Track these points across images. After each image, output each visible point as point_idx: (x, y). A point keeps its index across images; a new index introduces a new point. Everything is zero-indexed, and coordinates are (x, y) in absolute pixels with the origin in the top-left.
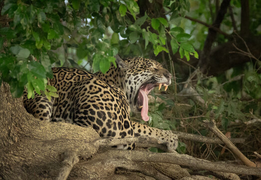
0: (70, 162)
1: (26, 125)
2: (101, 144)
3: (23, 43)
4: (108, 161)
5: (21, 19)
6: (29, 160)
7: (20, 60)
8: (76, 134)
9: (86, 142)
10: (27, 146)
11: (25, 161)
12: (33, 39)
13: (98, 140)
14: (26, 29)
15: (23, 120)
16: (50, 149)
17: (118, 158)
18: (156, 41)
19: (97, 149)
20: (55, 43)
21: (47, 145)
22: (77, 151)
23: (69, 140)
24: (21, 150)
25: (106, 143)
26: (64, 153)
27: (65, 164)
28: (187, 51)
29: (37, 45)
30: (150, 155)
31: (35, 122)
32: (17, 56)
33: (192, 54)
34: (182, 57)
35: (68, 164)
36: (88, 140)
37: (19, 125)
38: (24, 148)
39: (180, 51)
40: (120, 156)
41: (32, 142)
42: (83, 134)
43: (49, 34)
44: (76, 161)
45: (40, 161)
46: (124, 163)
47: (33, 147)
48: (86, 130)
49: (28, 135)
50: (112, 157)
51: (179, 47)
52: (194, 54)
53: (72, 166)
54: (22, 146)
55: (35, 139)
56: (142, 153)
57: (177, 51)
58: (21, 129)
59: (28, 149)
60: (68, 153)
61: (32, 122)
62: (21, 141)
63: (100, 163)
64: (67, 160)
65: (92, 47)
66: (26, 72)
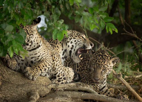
0: (35, 98)
1: (6, 74)
2: (52, 87)
3: (9, 22)
4: (57, 98)
5: (8, 7)
6: (8, 97)
7: (7, 32)
8: (37, 81)
9: (43, 86)
10: (7, 88)
11: (6, 97)
12: (15, 19)
13: (50, 84)
14: (11, 13)
15: (4, 71)
16: (21, 90)
17: (63, 96)
18: (92, 21)
19: (50, 90)
20: (27, 22)
21: (19, 87)
22: (38, 91)
23: (33, 84)
24: (3, 90)
25: (56, 86)
26: (30, 92)
27: (32, 99)
28: (111, 28)
29: (17, 23)
30: (83, 95)
31: (12, 73)
32: (5, 30)
33: (114, 30)
34: (107, 32)
35: (34, 99)
36: (44, 84)
37: (2, 74)
38: (5, 89)
39: (106, 28)
40: (64, 95)
41: (10, 85)
42: (41, 80)
43: (25, 16)
44: (38, 97)
45: (15, 97)
46: (66, 99)
47: (10, 89)
48: (43, 78)
49: (8, 81)
50: (58, 95)
51: (106, 25)
52: (115, 30)
53: (36, 100)
54: (4, 88)
55: (11, 83)
56: (78, 93)
57: (104, 28)
58: (3, 77)
59: (8, 89)
60: (33, 92)
61: (10, 73)
62: (3, 84)
63: (52, 99)
64: (32, 97)
65: (52, 25)
66: (11, 40)
